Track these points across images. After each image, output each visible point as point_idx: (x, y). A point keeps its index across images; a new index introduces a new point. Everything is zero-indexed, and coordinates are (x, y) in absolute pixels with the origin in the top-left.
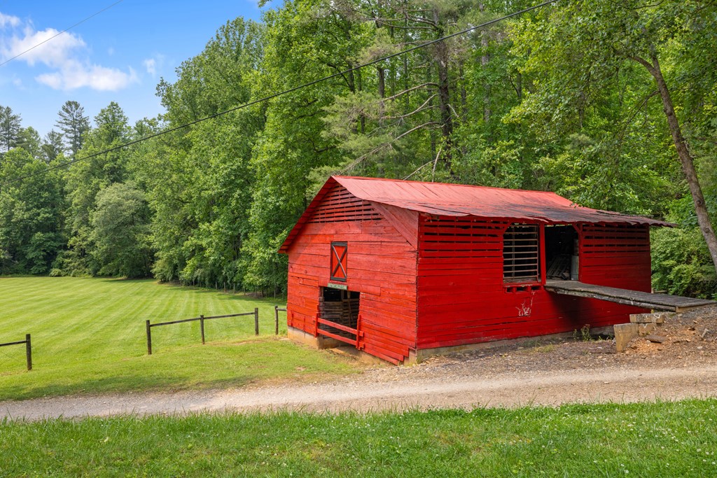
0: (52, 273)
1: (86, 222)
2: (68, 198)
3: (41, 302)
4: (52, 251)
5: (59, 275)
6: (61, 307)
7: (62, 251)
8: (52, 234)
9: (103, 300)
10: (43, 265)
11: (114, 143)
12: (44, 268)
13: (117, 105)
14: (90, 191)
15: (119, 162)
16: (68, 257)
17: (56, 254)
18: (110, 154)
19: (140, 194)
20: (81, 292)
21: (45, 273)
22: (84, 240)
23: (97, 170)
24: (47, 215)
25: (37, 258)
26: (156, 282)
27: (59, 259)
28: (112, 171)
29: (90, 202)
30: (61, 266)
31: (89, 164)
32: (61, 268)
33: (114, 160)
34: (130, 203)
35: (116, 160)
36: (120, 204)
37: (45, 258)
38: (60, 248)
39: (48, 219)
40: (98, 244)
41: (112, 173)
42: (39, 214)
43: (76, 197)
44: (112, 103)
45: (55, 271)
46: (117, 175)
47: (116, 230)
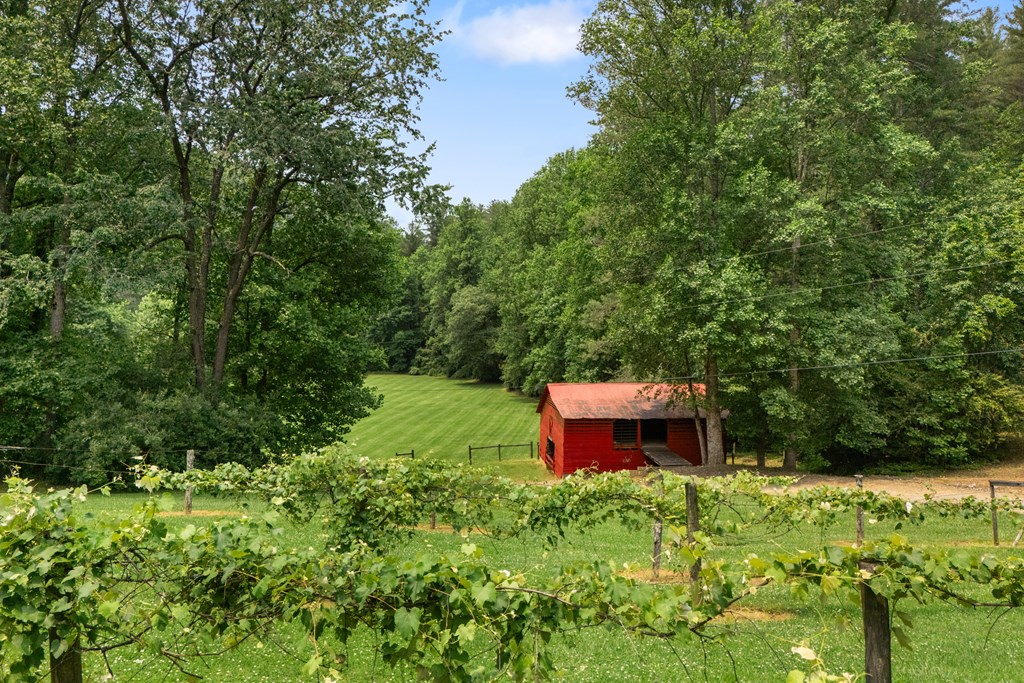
0: (411, 372)
1: (442, 322)
2: (426, 296)
3: (408, 411)
4: (411, 348)
5: (417, 374)
6: (423, 419)
7: (420, 349)
8: (411, 332)
9: (455, 411)
10: (404, 363)
11: (467, 241)
12: (404, 366)
13: (469, 200)
14: (445, 292)
15: (473, 261)
16: (425, 355)
17: (414, 352)
18: (463, 253)
19: (492, 297)
20: (437, 400)
21: (405, 371)
22: (440, 340)
23: (452, 269)
24: (407, 313)
25: (398, 355)
26: (505, 389)
27: (418, 357)
28: (466, 270)
29: (445, 303)
30: (419, 364)
31: (445, 264)
32: (419, 367)
33: (468, 259)
34: (482, 308)
35: (470, 259)
36: (473, 309)
37: (405, 356)
38: (418, 345)
39: (408, 316)
40: (453, 348)
41: (466, 273)
42: (400, 312)
43: (433, 296)
44: (465, 199)
45: (414, 369)
46: (471, 275)
47: (470, 336)
